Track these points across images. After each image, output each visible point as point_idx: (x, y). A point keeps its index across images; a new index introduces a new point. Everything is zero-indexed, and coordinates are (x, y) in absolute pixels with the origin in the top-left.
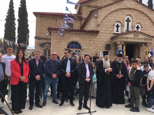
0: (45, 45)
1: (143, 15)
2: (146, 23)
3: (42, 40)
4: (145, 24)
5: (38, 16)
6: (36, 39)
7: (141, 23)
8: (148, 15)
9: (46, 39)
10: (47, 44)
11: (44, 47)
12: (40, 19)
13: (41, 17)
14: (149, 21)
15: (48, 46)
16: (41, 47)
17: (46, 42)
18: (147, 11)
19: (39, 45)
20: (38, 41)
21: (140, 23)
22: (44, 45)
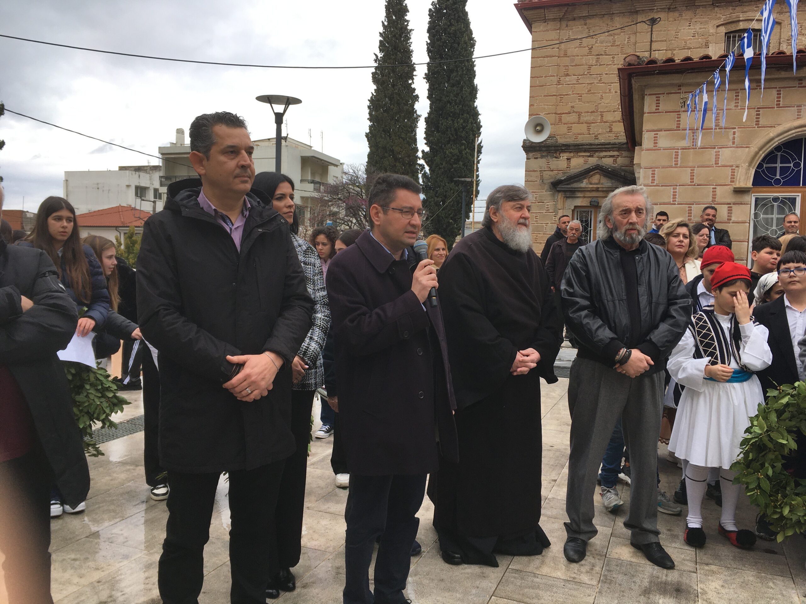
0: (584, 184)
3: (565, 156)
5: (545, 20)
6: (531, 155)
9: (585, 151)
10: (596, 178)
11: (579, 194)
12: (553, 35)
13: (561, 20)
15: (597, 190)
16: (560, 196)
17: (586, 167)
19: (547, 187)
20: (541, 163)
22: (575, 185)
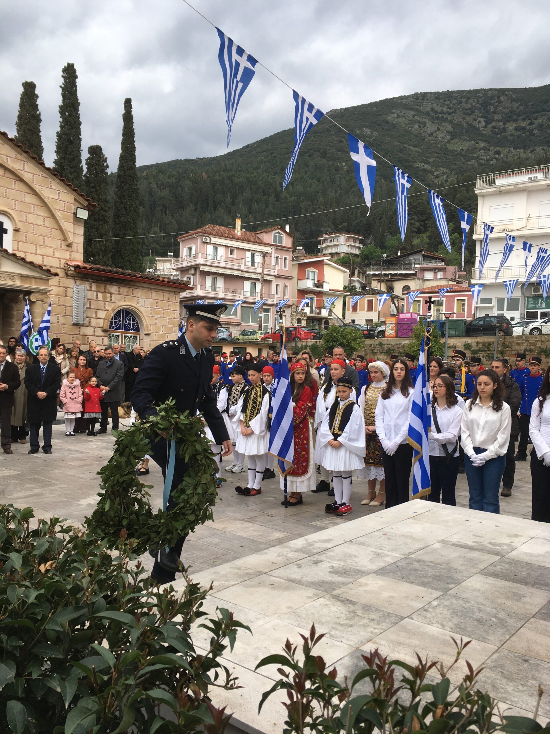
1: (19, 186)
2: (31, 218)
4: (28, 221)
7: (13, 215)
8: (37, 188)
14: (43, 213)
18: (34, 174)
21: (6, 212)
